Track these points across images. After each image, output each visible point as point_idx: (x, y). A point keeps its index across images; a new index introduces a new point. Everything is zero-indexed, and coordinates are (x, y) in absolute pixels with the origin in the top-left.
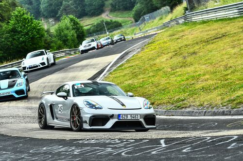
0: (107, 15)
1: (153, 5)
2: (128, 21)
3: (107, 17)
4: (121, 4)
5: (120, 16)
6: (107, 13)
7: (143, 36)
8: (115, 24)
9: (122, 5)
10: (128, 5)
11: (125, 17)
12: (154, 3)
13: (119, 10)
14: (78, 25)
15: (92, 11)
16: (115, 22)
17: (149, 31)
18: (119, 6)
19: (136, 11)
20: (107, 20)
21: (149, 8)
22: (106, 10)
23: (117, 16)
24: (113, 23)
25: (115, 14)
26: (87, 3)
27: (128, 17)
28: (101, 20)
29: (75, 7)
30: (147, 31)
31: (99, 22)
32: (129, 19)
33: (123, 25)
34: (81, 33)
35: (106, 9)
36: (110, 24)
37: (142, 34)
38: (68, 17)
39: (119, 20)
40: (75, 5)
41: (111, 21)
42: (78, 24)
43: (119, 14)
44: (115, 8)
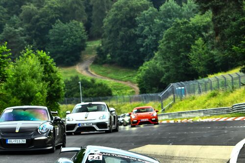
0: (87, 69)
1: (189, 66)
2: (126, 89)
3: (85, 73)
4: (118, 52)
5: (112, 75)
6: (87, 64)
7: (172, 122)
8: (100, 88)
9: (119, 56)
10: (132, 57)
11: (121, 80)
12: (193, 62)
13: (111, 63)
14: (52, 74)
15: (59, 55)
16: (100, 85)
17: (183, 116)
18: (112, 56)
19: (148, 72)
20: (86, 79)
21: (182, 71)
22: (86, 59)
23: (105, 75)
24: (95, 87)
25: (103, 69)
26: (52, 38)
27: (126, 81)
28: (74, 75)
29: (26, 40)
30: (180, 114)
31: (69, 79)
32: (128, 85)
33: (114, 93)
34: (55, 92)
35: (87, 56)
36: (89, 87)
37: (167, 117)
38: (36, 54)
39: (109, 82)
40: (27, 37)
41: (93, 81)
42: (53, 71)
43: (109, 70)
44: (105, 58)
